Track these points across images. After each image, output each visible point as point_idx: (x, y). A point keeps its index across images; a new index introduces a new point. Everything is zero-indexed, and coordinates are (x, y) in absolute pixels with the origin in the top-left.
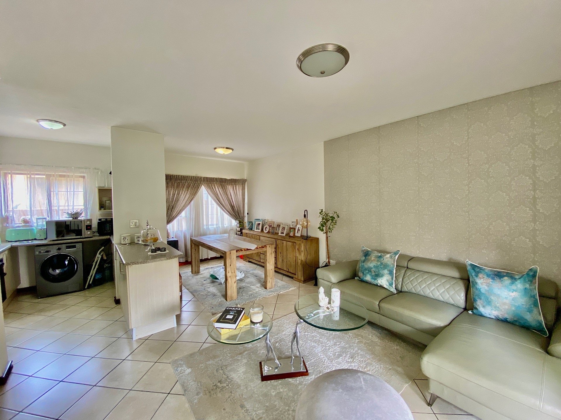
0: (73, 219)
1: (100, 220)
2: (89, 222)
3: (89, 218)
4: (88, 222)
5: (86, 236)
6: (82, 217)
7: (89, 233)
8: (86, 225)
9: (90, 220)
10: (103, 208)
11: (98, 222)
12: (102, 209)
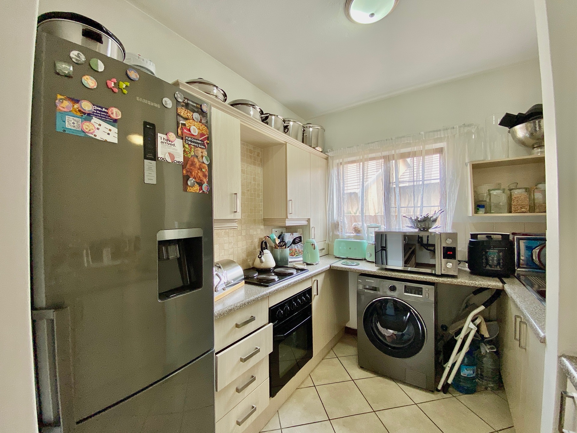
0: (420, 230)
1: (474, 236)
2: (451, 240)
3: (449, 230)
4: (449, 241)
5: (443, 272)
6: (436, 227)
7: (450, 265)
8: (444, 247)
9: (453, 236)
10: (483, 209)
11: (470, 241)
12: (482, 211)
